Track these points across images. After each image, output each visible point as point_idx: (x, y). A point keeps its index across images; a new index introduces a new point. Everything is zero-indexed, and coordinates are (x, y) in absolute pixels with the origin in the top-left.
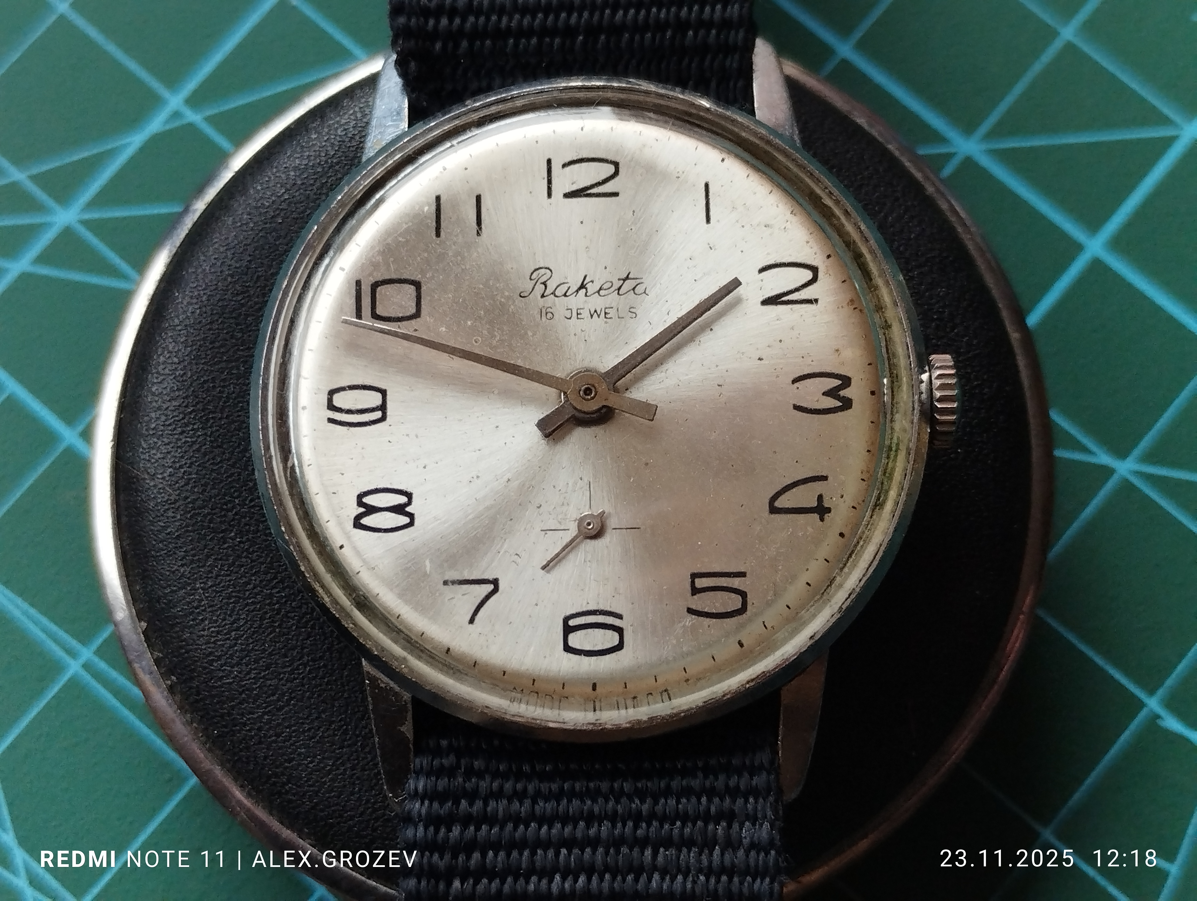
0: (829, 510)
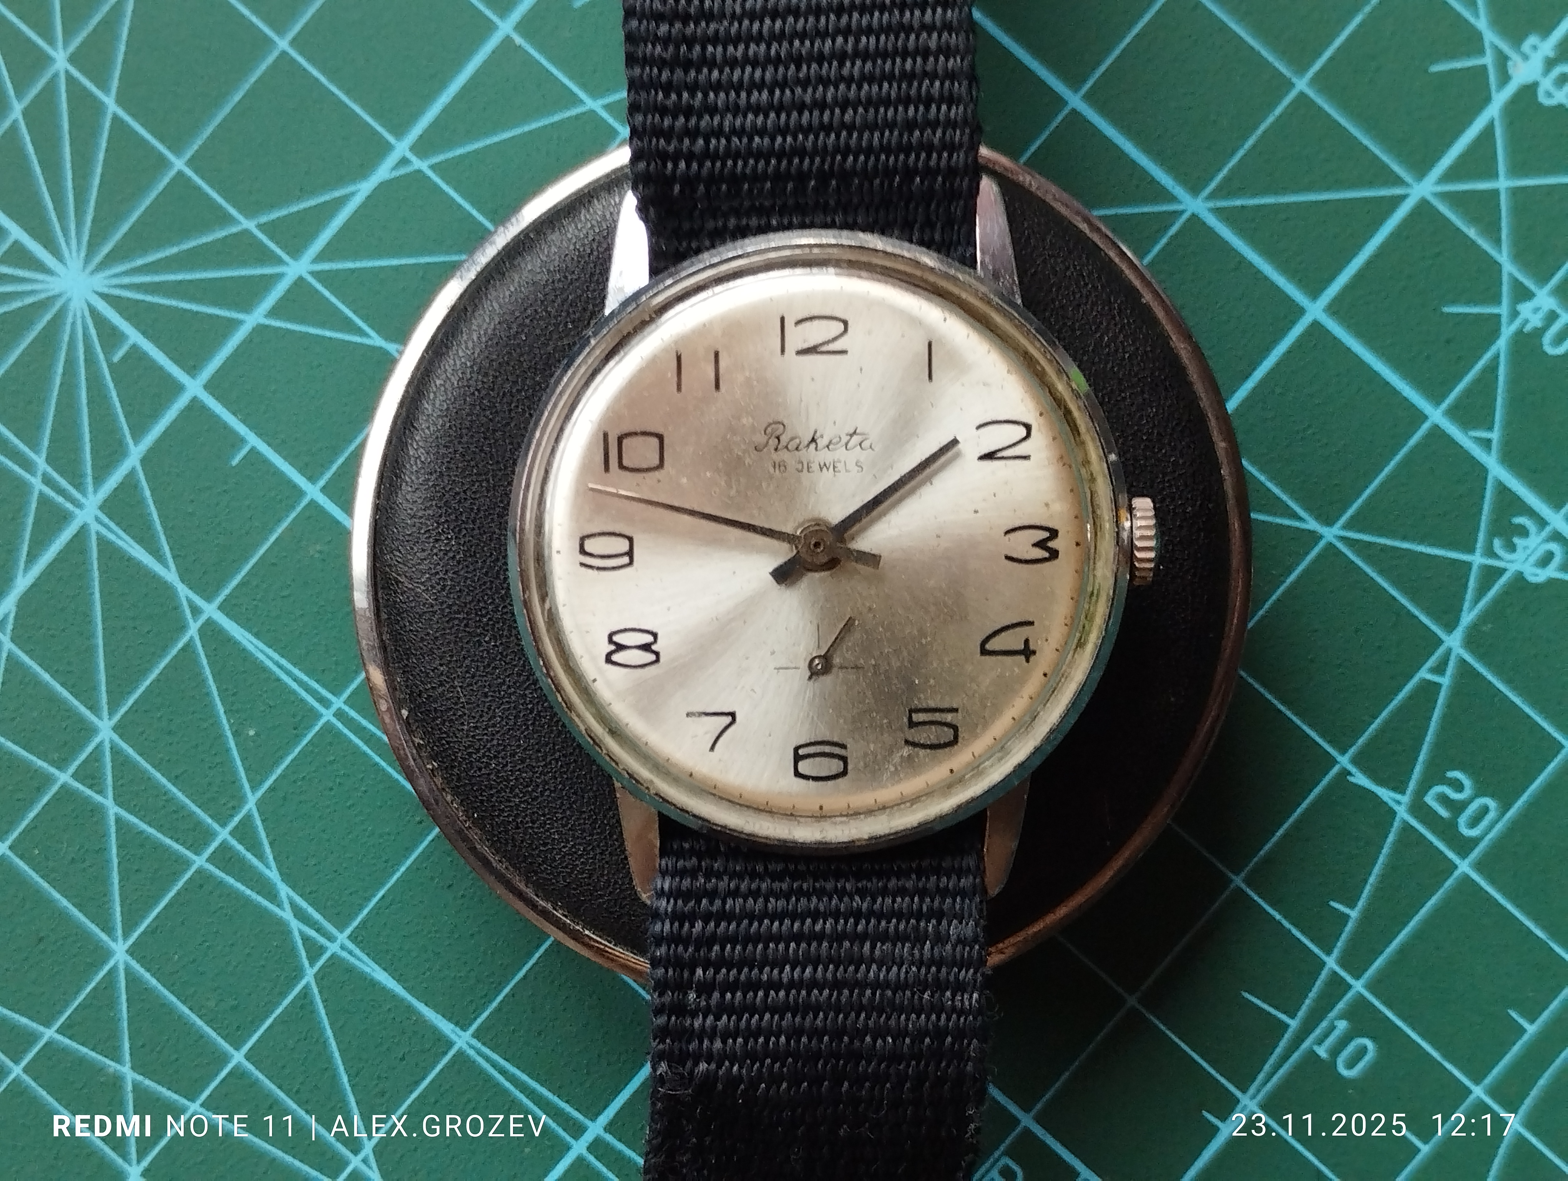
0: (1034, 652)
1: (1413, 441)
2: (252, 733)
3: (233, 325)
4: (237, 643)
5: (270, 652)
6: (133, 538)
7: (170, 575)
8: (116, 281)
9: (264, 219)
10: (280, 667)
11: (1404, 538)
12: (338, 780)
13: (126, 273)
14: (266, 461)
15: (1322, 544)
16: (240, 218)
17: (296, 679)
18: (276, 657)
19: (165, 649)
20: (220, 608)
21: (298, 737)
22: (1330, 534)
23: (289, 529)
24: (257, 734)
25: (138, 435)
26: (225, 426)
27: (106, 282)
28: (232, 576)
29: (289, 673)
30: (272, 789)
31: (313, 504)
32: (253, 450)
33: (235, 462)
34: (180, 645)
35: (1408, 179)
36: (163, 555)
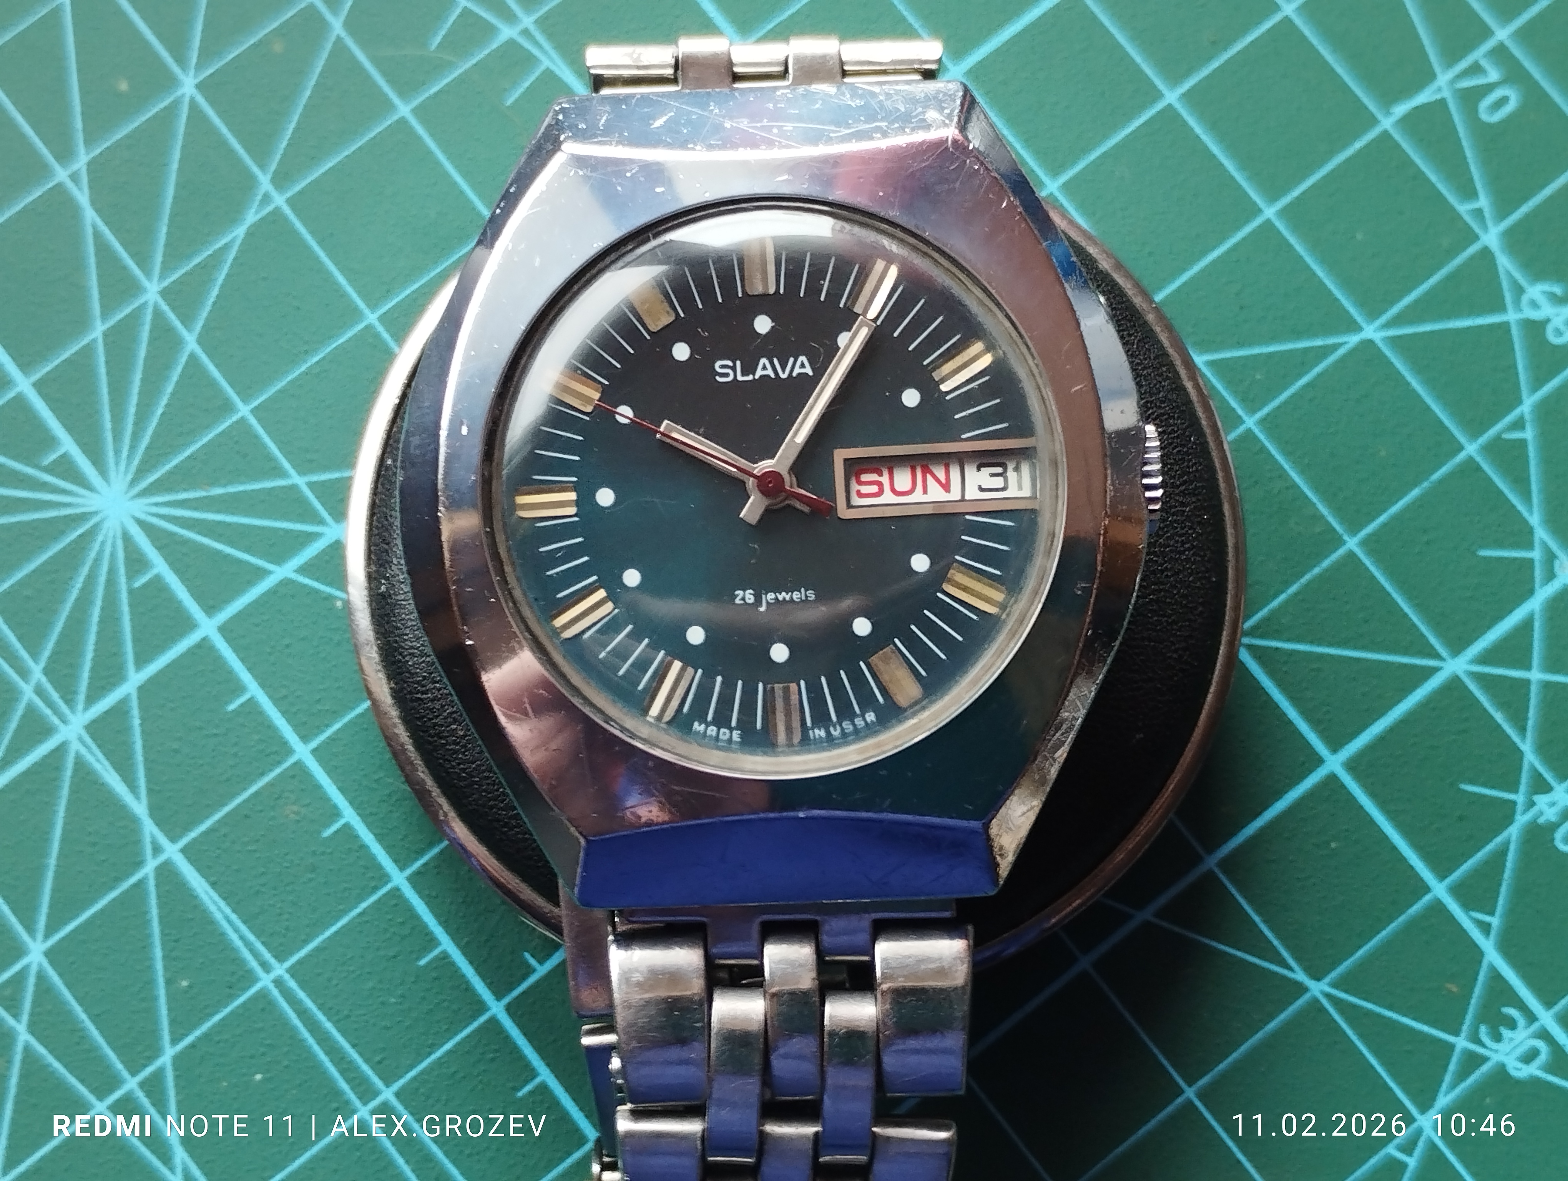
1: (1412, 911)
2: (185, 983)
3: (261, 574)
4: (190, 890)
5: (222, 904)
6: (112, 765)
7: (140, 808)
8: (155, 510)
9: (315, 478)
10: (229, 922)
11: (1390, 1008)
12: (262, 1050)
13: (166, 504)
14: (261, 713)
15: (1306, 997)
16: (292, 471)
17: (242, 938)
18: (228, 910)
19: (118, 880)
20: (183, 851)
21: (232, 997)
22: (1318, 988)
23: (270, 784)
24: (190, 987)
25: (141, 661)
26: (230, 672)
27: (146, 509)
28: (201, 821)
29: (236, 930)
30: (193, 1046)
31: (299, 764)
32: (251, 701)
33: (232, 707)
34: (133, 880)
35: (1444, 653)
36: (138, 787)
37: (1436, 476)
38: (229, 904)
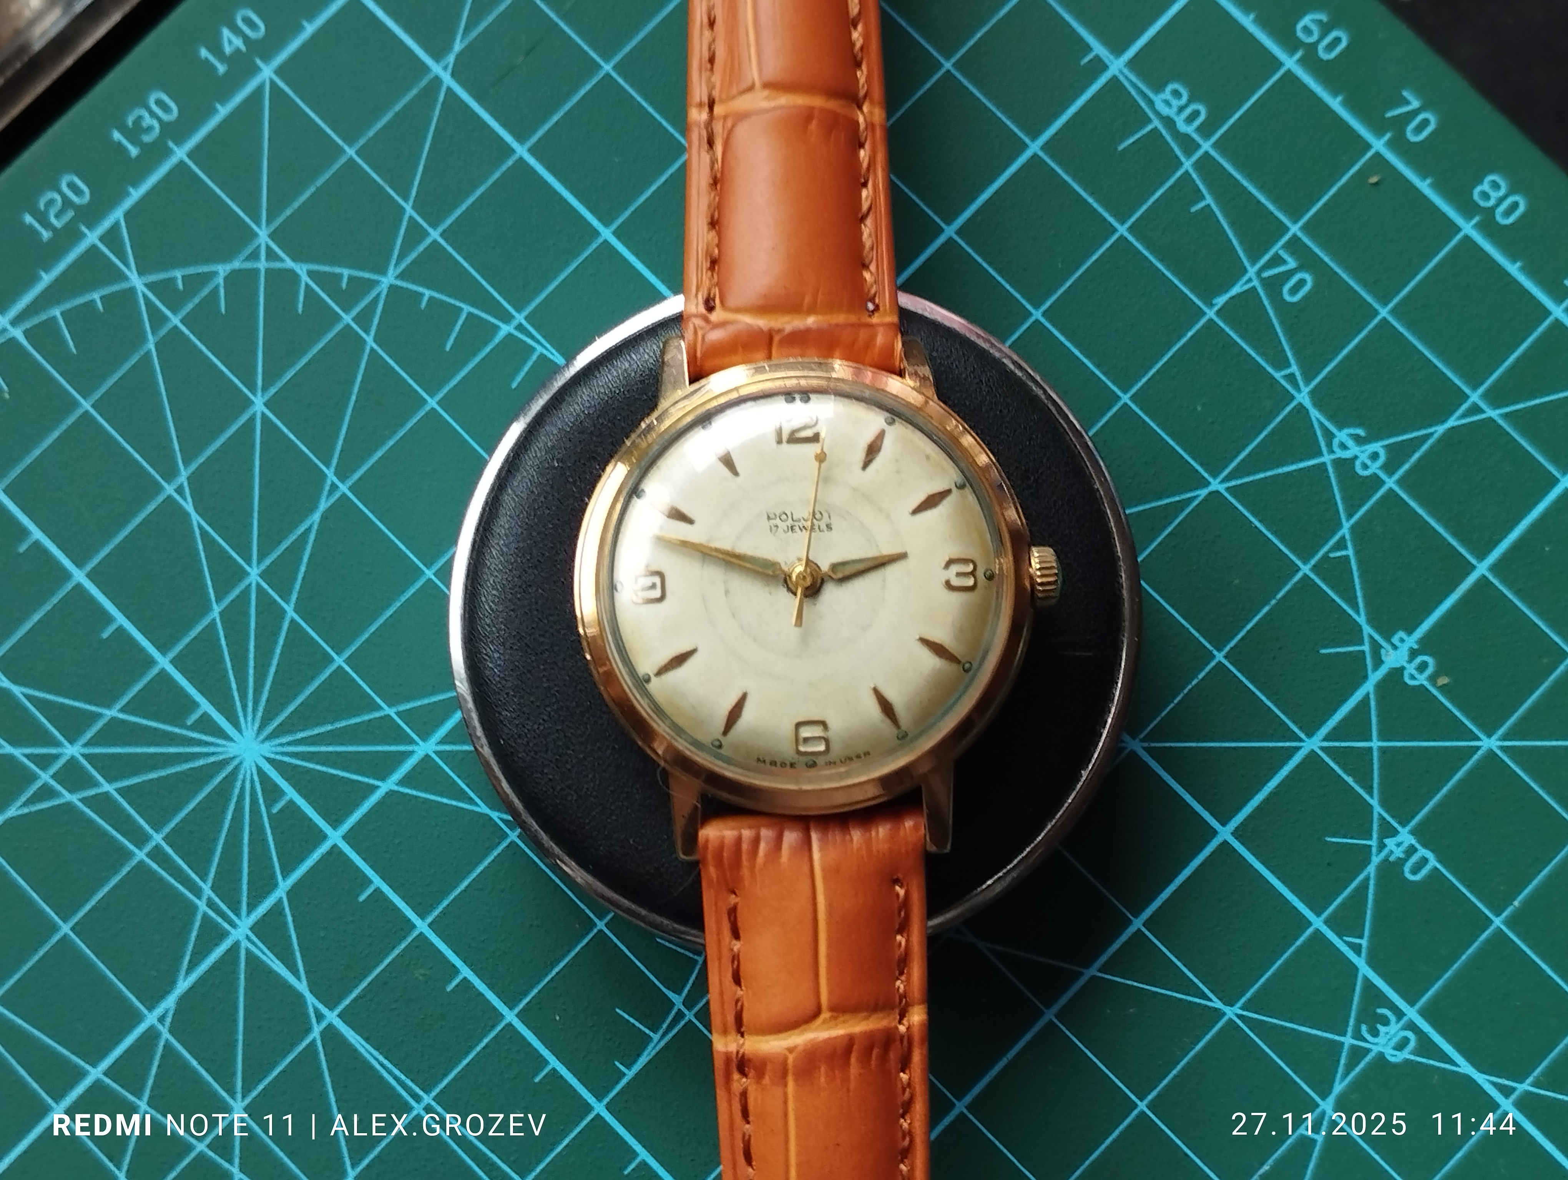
1: (1299, 942)
3: (370, 789)
4: (350, 1045)
5: (376, 1053)
6: (276, 955)
7: (302, 987)
8: (280, 749)
9: (402, 707)
10: (383, 1067)
11: (1290, 1020)
13: (289, 744)
14: (386, 899)
15: (1224, 1020)
16: (384, 705)
17: (396, 1078)
18: (381, 1058)
19: (293, 1046)
20: (339, 1016)
22: (1231, 1012)
23: (401, 954)
25: (286, 872)
26: (358, 869)
27: (274, 749)
28: (351, 990)
29: (390, 1072)
30: (368, 1167)
31: (421, 936)
32: (378, 891)
33: (362, 898)
34: (304, 1044)
35: (1302, 736)
36: (298, 970)
37: (1280, 595)
38: (381, 1053)
